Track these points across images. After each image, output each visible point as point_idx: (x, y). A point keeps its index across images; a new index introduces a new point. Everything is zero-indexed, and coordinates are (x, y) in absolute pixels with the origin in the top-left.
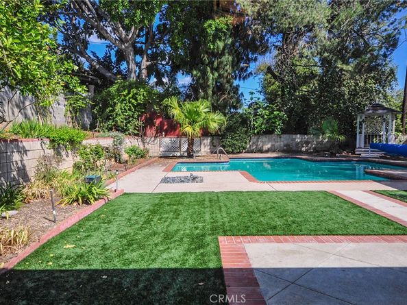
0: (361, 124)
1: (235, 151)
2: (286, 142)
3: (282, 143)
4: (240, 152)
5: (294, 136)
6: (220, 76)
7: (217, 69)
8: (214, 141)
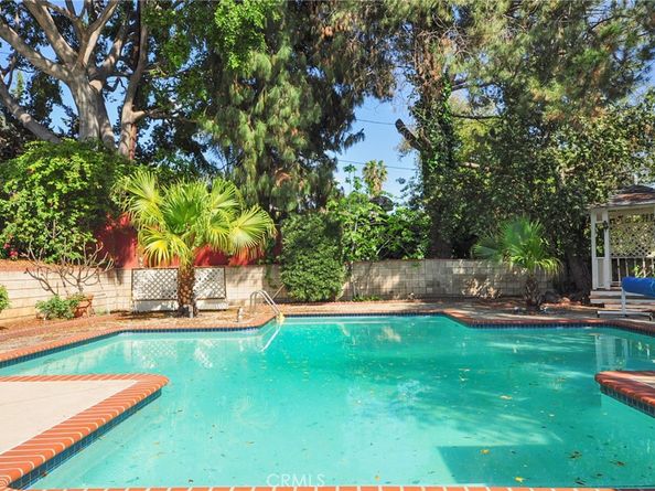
0: (601, 233)
1: (314, 298)
2: (430, 277)
3: (422, 279)
4: (323, 301)
5: (449, 263)
6: (271, 131)
7: (264, 117)
8: (272, 276)
